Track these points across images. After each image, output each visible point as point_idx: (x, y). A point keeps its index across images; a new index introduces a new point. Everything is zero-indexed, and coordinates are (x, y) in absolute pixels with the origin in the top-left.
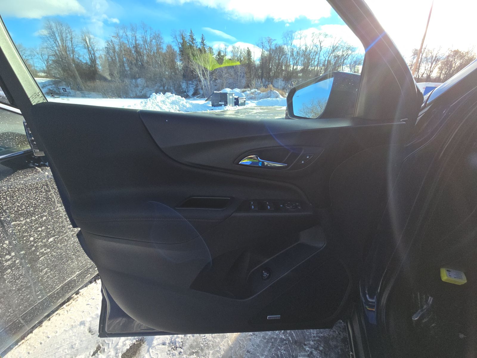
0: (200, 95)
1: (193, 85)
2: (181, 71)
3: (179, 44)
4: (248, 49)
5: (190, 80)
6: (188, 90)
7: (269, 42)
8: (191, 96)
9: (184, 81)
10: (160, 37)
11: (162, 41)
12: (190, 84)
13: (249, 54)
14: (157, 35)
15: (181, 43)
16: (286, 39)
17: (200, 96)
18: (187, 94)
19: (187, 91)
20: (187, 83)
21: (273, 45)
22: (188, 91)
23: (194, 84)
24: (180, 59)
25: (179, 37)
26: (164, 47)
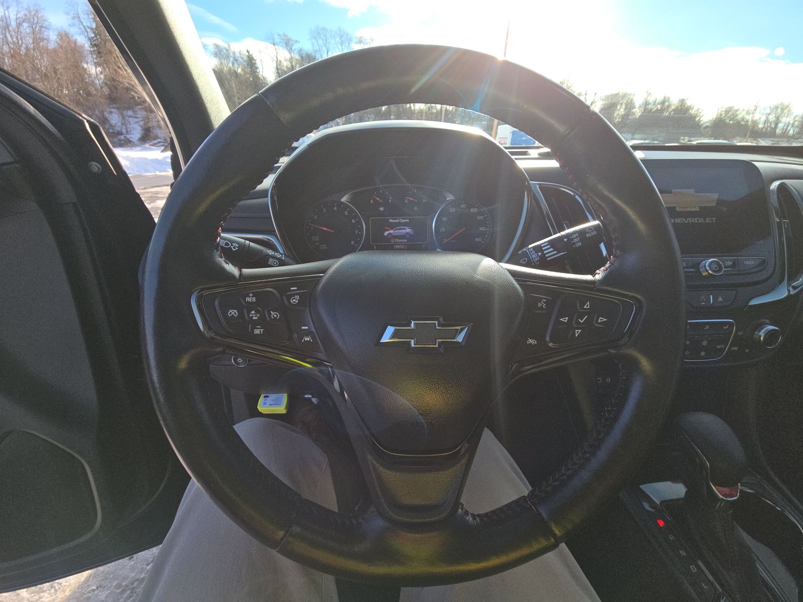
0: (159, 140)
1: (136, 120)
2: (102, 88)
3: (89, 30)
4: (249, 53)
5: (129, 108)
6: (126, 129)
7: (286, 44)
8: (136, 142)
9: (113, 110)
10: (39, 16)
11: (44, 25)
12: (129, 117)
13: (251, 63)
14: (33, 13)
15: (92, 29)
16: (317, 42)
17: (159, 142)
18: (125, 137)
19: (124, 131)
20: (122, 114)
21: (295, 50)
22: (127, 132)
23: (138, 116)
24: (95, 63)
25: (86, 17)
26: (53, 37)
